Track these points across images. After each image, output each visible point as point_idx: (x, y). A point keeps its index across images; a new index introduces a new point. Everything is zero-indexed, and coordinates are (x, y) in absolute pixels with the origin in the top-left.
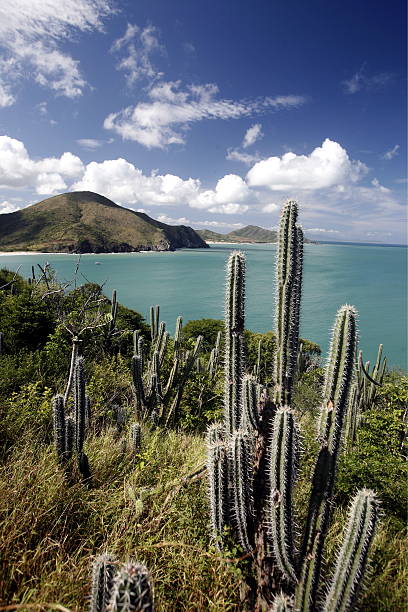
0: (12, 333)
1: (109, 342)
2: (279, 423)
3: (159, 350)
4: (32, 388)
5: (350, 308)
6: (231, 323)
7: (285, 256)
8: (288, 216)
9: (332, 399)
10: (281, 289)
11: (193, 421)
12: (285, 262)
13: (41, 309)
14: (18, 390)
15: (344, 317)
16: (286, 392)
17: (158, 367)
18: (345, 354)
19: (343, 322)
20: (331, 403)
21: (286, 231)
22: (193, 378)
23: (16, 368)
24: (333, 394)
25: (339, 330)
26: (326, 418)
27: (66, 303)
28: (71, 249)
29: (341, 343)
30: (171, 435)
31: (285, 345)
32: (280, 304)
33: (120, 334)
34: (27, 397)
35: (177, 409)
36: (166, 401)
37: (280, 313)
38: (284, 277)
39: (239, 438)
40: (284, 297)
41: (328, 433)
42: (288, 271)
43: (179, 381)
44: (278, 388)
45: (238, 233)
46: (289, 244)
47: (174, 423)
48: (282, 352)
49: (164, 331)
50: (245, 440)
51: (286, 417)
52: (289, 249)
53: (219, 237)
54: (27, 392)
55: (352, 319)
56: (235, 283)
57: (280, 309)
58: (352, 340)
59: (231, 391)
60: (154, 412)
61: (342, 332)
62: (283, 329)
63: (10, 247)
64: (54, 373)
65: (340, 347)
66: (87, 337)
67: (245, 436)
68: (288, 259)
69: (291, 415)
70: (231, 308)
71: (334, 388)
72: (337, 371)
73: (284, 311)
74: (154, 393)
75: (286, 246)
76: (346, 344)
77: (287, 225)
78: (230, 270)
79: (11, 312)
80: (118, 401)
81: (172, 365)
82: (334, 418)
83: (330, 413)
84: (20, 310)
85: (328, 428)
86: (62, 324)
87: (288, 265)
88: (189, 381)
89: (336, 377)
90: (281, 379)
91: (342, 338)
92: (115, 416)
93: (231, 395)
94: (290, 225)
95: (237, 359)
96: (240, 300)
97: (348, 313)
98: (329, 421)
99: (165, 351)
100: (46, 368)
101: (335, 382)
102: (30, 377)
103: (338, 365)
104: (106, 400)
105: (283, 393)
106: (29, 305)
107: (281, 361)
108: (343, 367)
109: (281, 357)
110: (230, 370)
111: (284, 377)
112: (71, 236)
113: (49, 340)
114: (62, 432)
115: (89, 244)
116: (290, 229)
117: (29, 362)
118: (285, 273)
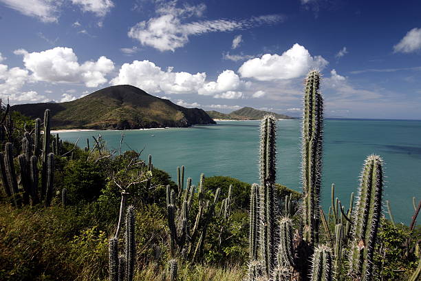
0: (73, 189)
1: (146, 194)
2: (318, 260)
3: (187, 200)
4: (89, 232)
5: (377, 157)
6: (265, 174)
7: (311, 117)
8: (312, 84)
9: (364, 239)
10: (307, 144)
11: (215, 256)
12: (311, 121)
13: (95, 170)
14: (78, 234)
15: (372, 166)
16: (315, 233)
17: (187, 213)
18: (374, 198)
19: (372, 171)
20: (362, 242)
21: (311, 96)
22: (214, 221)
23: (77, 216)
24: (364, 233)
25: (367, 177)
26: (359, 256)
27: (113, 165)
28: (115, 127)
29: (370, 188)
30: (198, 268)
31: (312, 192)
32: (307, 157)
33: (154, 188)
34: (85, 240)
35: (202, 246)
36: (193, 240)
37: (307, 165)
38: (310, 135)
39: (280, 274)
40: (310, 151)
41: (361, 269)
42: (313, 129)
43: (203, 224)
44: (308, 229)
45: (237, 113)
46: (314, 107)
47: (200, 258)
48: (310, 198)
49: (190, 185)
50: (285, 275)
51: (325, 255)
52: (314, 111)
53: (223, 116)
54: (86, 235)
55: (379, 167)
56: (268, 140)
57: (307, 162)
58: (380, 186)
59: (266, 232)
60: (184, 249)
61: (371, 179)
62: (310, 178)
63: (70, 126)
64: (106, 219)
65: (369, 192)
66: (133, 190)
67: (285, 272)
68: (314, 120)
69: (329, 253)
70: (265, 162)
71: (365, 229)
72: (367, 213)
73: (310, 163)
74: (184, 234)
75: (311, 108)
76: (375, 188)
77: (311, 92)
78: (264, 129)
79: (73, 173)
80: (155, 241)
81: (197, 211)
82: (366, 256)
83: (362, 251)
84: (80, 171)
85: (361, 264)
86: (111, 181)
87: (314, 124)
88: (211, 224)
89: (366, 218)
90: (310, 221)
91: (370, 184)
92: (154, 253)
93: (266, 235)
94: (314, 91)
95: (271, 204)
96: (272, 155)
97: (375, 162)
98: (362, 258)
99: (192, 201)
100: (99, 215)
101: (366, 223)
102: (87, 223)
103: (368, 207)
104: (147, 241)
105: (312, 233)
106: (86, 167)
107: (310, 206)
108: (373, 209)
109: (309, 202)
110: (265, 214)
111: (312, 219)
112: (115, 118)
113: (101, 193)
114: (115, 269)
115: (128, 123)
116: (314, 95)
117: (87, 212)
118: (311, 131)
